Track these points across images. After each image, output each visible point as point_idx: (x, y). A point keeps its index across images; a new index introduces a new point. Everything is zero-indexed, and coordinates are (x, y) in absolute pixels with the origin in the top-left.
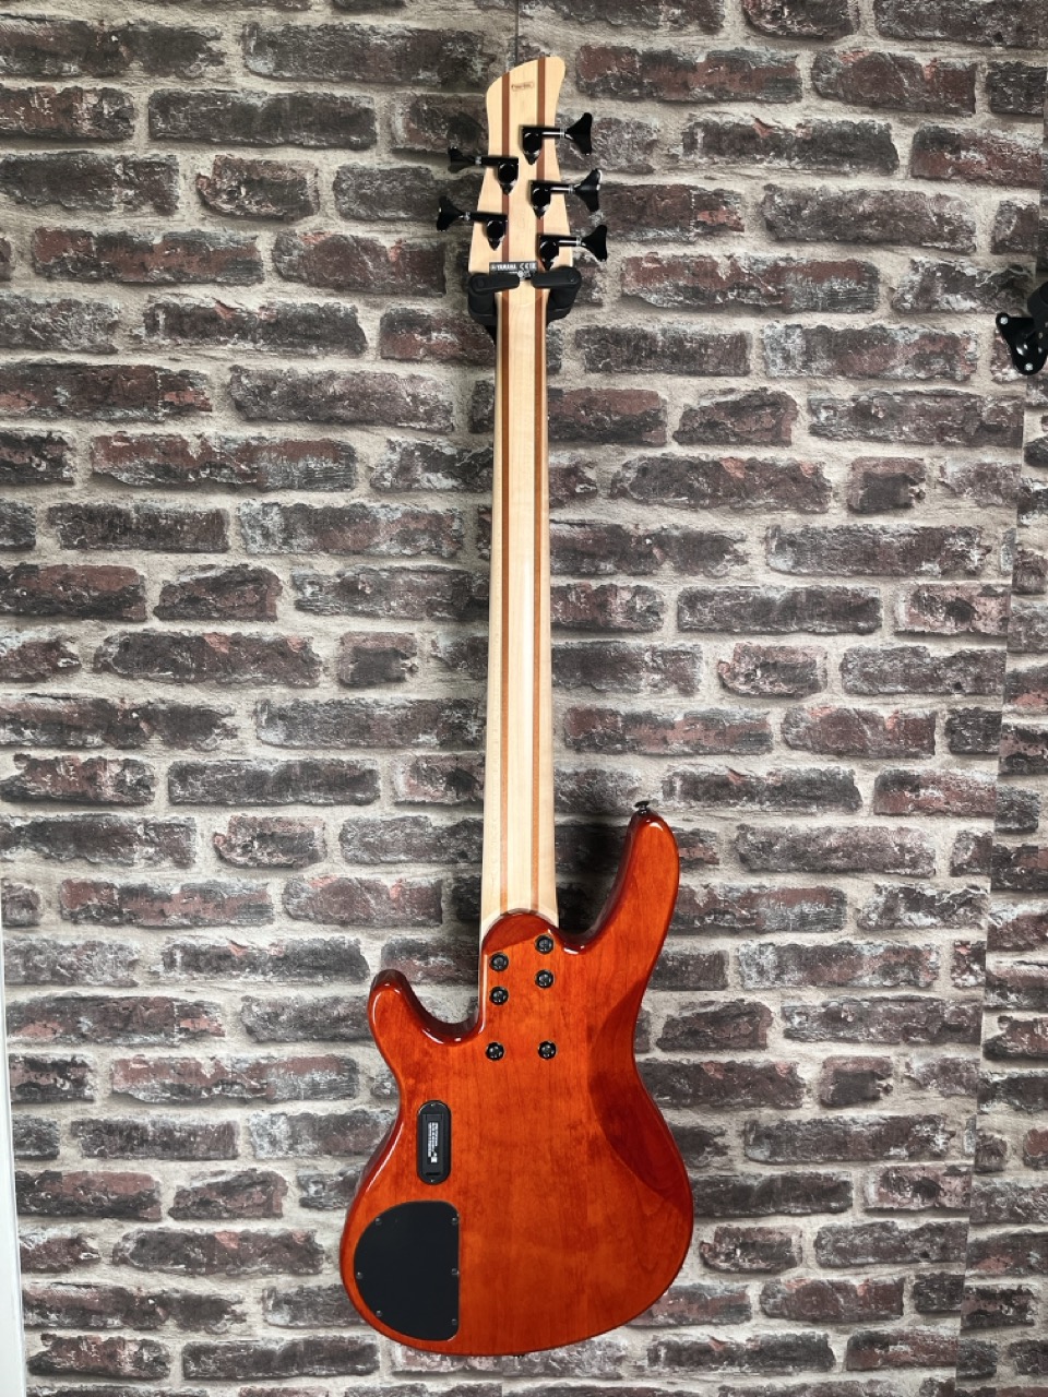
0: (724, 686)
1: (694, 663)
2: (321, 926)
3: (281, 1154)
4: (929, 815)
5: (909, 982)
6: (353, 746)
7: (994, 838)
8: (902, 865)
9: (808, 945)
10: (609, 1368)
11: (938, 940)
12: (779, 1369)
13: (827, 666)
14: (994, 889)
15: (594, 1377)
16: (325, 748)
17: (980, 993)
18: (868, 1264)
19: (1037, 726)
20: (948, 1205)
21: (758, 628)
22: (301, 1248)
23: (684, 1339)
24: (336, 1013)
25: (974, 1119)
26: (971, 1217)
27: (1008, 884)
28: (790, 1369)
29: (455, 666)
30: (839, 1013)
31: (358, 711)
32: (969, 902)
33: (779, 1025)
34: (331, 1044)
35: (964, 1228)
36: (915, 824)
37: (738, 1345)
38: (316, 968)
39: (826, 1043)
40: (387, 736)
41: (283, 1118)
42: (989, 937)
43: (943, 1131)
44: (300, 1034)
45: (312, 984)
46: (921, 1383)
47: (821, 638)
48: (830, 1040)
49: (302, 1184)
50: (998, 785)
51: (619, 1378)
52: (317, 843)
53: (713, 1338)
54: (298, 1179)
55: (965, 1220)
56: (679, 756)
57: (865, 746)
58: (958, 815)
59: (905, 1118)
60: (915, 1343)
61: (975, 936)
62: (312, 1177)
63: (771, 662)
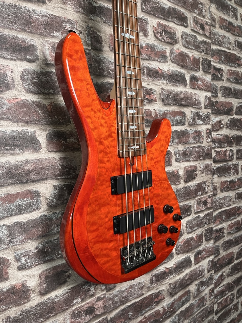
0: (155, 36)
1: (147, 25)
2: (16, 124)
3: (5, 246)
4: (200, 90)
5: (199, 141)
6: (24, 31)
7: (211, 98)
8: (195, 105)
9: (179, 130)
10: (140, 292)
11: (203, 128)
12: (181, 271)
13: (178, 35)
14: (212, 113)
15: (136, 298)
16: (10, 29)
17: (211, 143)
18: (196, 229)
19: (217, 66)
20: (209, 207)
21: (162, 17)
22: (20, 291)
23: (159, 271)
24: (27, 168)
25: (212, 180)
26: (213, 209)
27: (214, 112)
28: (183, 270)
29: (67, 3)
30: (186, 152)
31: (25, 13)
32: (208, 117)
33: (174, 158)
34: (26, 185)
35: (212, 213)
36: (197, 92)
37: (172, 267)
38: (15, 146)
39: (184, 162)
40: (39, 29)
41: (4, 227)
42: (212, 127)
43: (207, 185)
44: (10, 181)
45: (14, 154)
46: (208, 263)
47: (176, 26)
48: (184, 161)
49: (17, 259)
50: (212, 82)
51: (143, 294)
52: (9, 79)
53: (166, 268)
54: (15, 257)
55: (212, 210)
56: (145, 60)
57: (187, 65)
58: (205, 91)
59: (200, 183)
60: (206, 251)
61: (209, 127)
62: (22, 254)
63: (166, 30)
